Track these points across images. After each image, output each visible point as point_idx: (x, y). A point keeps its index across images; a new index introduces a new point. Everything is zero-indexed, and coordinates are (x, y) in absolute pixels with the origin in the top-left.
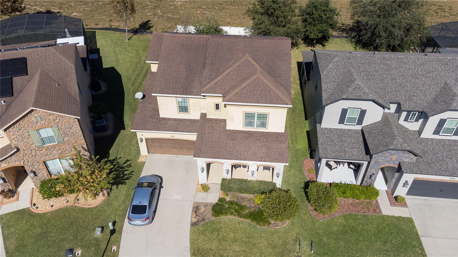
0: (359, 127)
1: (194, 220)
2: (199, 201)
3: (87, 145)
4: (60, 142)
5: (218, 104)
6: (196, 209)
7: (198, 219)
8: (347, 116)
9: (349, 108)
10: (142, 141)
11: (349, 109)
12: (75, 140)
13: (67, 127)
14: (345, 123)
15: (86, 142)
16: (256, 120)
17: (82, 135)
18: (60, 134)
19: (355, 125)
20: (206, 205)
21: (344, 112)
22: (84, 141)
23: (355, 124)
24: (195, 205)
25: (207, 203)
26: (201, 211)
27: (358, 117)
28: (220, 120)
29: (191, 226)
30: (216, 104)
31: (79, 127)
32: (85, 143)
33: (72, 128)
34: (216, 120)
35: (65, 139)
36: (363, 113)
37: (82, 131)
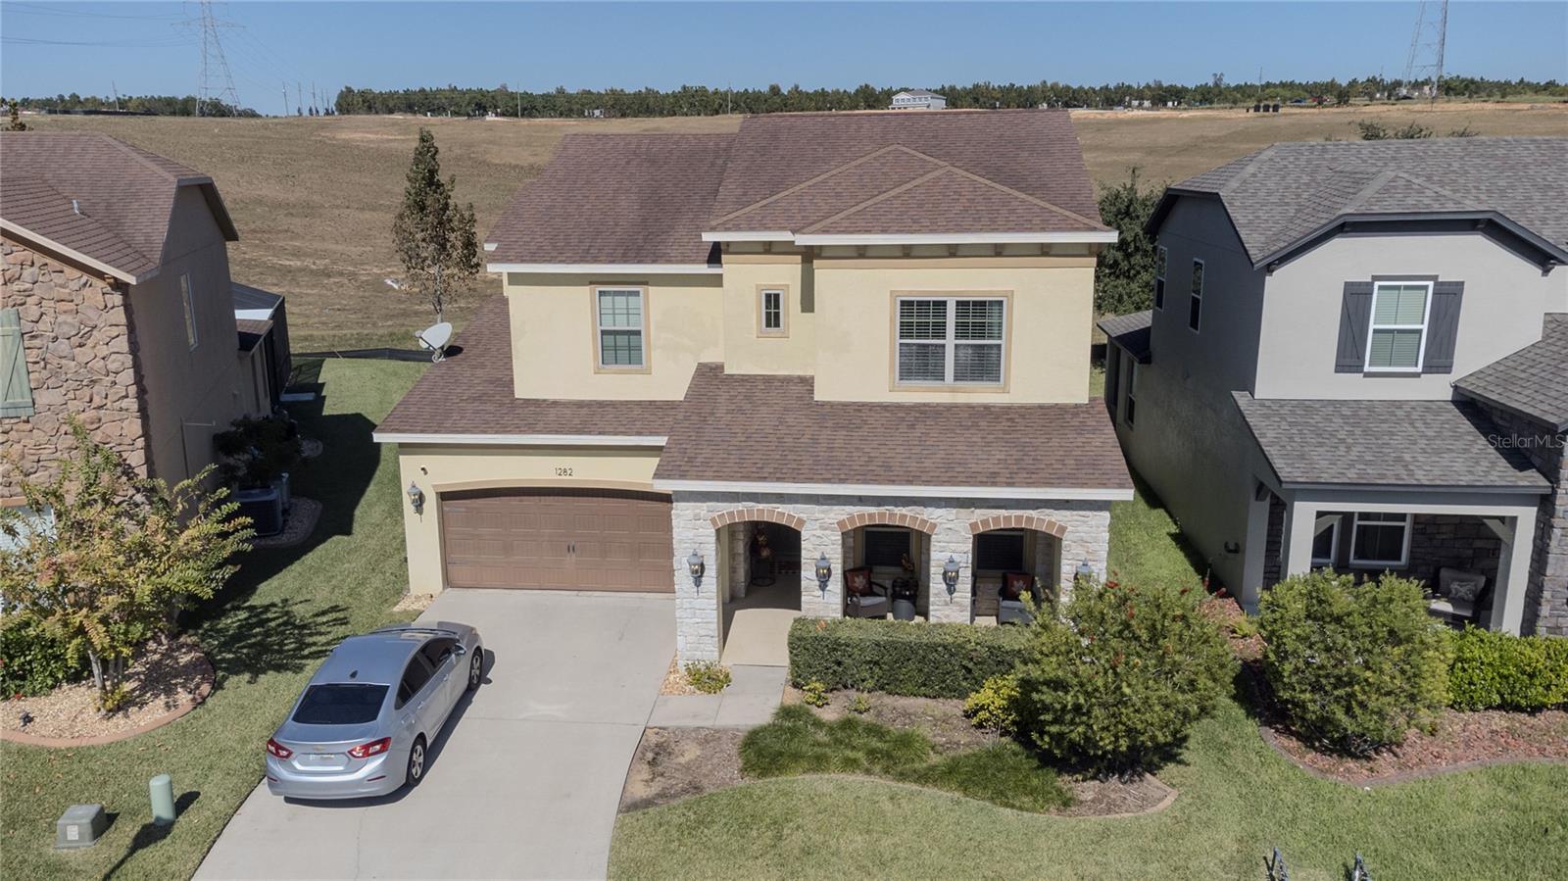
0: (1438, 388)
1: (640, 791)
2: (671, 723)
3: (148, 448)
4: (11, 412)
5: (777, 296)
6: (655, 753)
7: (663, 788)
8: (1372, 326)
9: (1376, 278)
10: (419, 501)
11: (1377, 284)
12: (91, 414)
13: (65, 329)
14: (1367, 368)
15: (146, 434)
16: (950, 341)
17: (133, 390)
18: (21, 362)
19: (1417, 375)
20: (709, 738)
21: (1356, 299)
22: (135, 427)
23: (1419, 369)
24: (654, 739)
25: (716, 731)
26: (682, 760)
27: (1425, 327)
28: (787, 380)
29: (620, 811)
30: (768, 296)
31: (123, 344)
32: (141, 442)
33: (90, 343)
34: (768, 380)
35: (44, 398)
36: (1448, 299)
37: (137, 366)
